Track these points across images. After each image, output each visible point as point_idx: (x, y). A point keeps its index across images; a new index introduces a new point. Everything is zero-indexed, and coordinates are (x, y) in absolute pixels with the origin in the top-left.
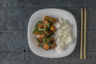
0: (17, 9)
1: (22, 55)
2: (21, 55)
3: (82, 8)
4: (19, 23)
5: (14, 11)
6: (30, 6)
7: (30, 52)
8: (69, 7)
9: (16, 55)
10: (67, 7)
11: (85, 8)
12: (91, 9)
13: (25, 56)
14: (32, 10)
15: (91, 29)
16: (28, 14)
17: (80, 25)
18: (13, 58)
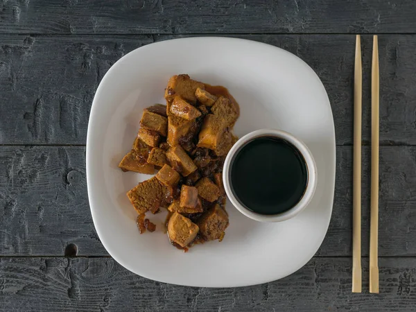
0: (30, 42)
1: (58, 275)
2: (49, 275)
3: (358, 38)
4: (40, 111)
5: (18, 52)
6: (97, 23)
7: (96, 260)
8: (291, 30)
9: (28, 271)
10: (285, 32)
11: (375, 38)
12: (402, 39)
13: (72, 277)
14: (107, 44)
15: (404, 140)
16: (85, 64)
17: (349, 120)
18: (13, 289)
